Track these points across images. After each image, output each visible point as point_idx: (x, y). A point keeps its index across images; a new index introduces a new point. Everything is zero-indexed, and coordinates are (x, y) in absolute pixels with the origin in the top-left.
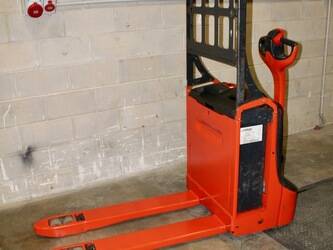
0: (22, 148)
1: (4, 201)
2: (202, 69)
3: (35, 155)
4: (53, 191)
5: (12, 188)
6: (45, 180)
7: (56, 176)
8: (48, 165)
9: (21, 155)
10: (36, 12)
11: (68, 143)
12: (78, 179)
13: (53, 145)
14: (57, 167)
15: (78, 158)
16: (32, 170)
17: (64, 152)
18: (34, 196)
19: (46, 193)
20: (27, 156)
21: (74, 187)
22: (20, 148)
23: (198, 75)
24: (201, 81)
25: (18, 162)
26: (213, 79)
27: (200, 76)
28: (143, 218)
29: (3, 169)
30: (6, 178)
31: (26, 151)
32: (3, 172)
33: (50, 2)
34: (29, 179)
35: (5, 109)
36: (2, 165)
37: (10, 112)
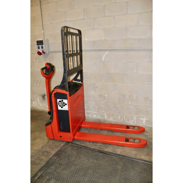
1: (39, 108)
10: (39, 54)
16: (45, 101)
18: (46, 109)
20: (44, 97)
22: (42, 94)
25: (41, 98)
29: (38, 98)
30: (39, 101)
31: (43, 95)
32: (38, 99)
33: (43, 51)
34: (44, 104)
35: (38, 81)
36: (38, 97)
37: (40, 83)
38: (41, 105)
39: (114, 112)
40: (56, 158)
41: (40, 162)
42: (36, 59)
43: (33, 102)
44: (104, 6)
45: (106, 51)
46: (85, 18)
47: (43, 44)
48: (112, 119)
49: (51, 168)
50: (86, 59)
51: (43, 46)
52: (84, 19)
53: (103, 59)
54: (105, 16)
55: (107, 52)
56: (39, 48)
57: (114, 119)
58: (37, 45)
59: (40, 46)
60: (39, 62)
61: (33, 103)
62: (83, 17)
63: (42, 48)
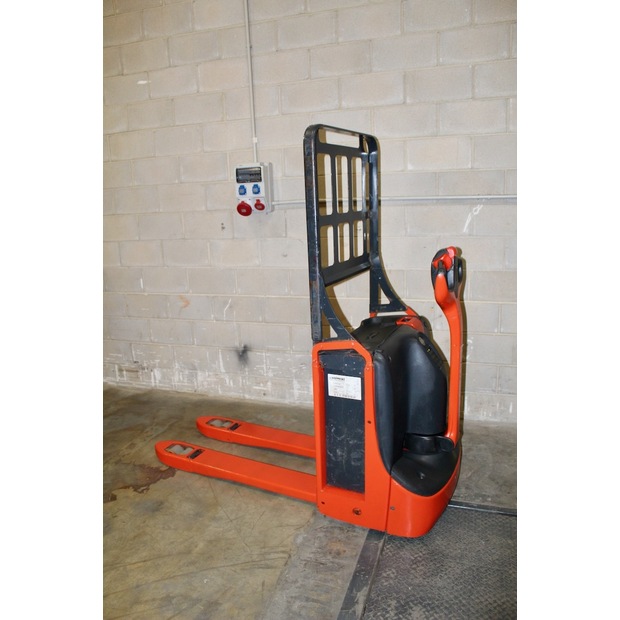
0: (238, 344)
1: (220, 392)
2: (390, 293)
3: (250, 355)
4: (265, 399)
5: (227, 381)
6: (258, 384)
7: (269, 384)
8: (262, 369)
9: (237, 351)
10: (244, 211)
11: (284, 352)
12: (293, 396)
13: (268, 350)
14: (271, 374)
15: (294, 371)
16: (246, 369)
17: (279, 360)
18: (247, 396)
19: (257, 398)
20: (243, 354)
21: (287, 401)
22: (237, 344)
23: (385, 300)
24: (388, 308)
25: (234, 359)
26: (404, 308)
27: (388, 302)
28: (291, 454)
29: (221, 360)
30: (223, 370)
31: (242, 349)
32: (221, 364)
33: (258, 201)
34: (243, 378)
35: (225, 303)
36: (220, 356)
37: (230, 307)
38: (229, 382)
39: (494, 391)
40: (381, 545)
41: (337, 560)
42: (223, 228)
43: (199, 373)
44: (473, 67)
45: (476, 204)
46: (408, 101)
47: (260, 180)
48: (487, 416)
49: (385, 575)
50: (406, 229)
51: (261, 185)
52: (404, 103)
53: (465, 230)
54: (473, 98)
55: (479, 208)
56: (243, 191)
57: (495, 414)
58: (238, 181)
59: (249, 186)
60: (233, 238)
61: (200, 378)
62: (402, 97)
63: (257, 190)
